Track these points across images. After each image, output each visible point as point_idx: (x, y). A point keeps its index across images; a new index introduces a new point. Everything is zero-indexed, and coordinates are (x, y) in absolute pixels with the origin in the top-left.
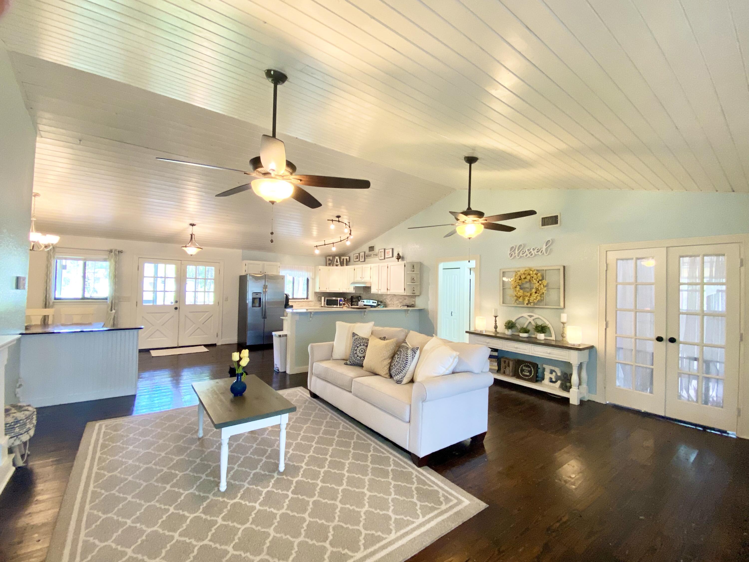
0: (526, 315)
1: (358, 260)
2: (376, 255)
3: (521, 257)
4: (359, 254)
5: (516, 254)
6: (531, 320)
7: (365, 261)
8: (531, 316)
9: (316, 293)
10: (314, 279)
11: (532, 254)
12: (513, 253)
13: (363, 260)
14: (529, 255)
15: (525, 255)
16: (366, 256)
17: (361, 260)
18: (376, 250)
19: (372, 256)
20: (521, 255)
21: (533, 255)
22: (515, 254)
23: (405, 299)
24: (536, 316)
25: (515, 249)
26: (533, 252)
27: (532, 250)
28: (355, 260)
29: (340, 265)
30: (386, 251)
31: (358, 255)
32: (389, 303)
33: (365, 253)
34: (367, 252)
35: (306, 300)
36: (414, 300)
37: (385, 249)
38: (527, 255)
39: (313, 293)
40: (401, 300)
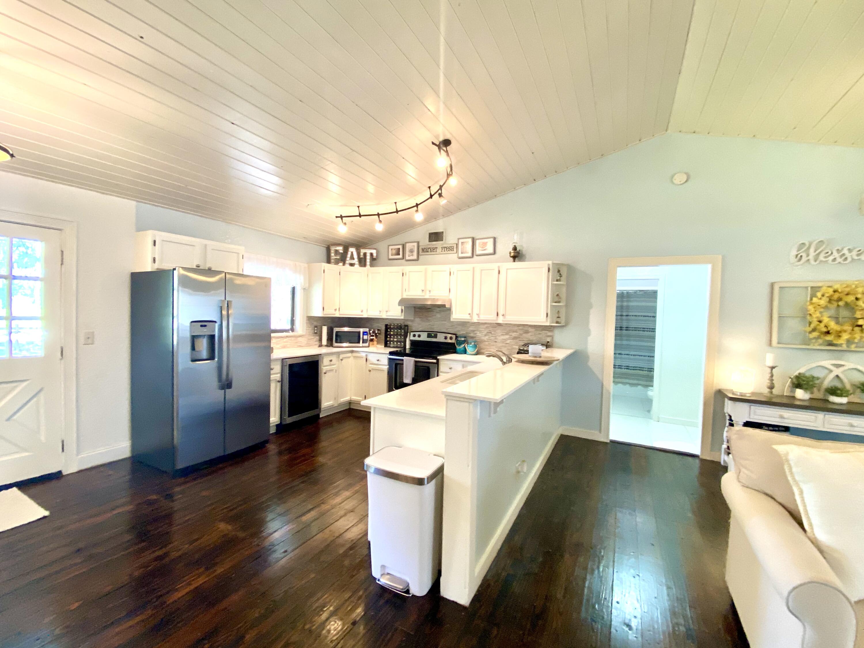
0: (827, 363)
1: (400, 256)
2: (450, 249)
3: (821, 261)
4: (404, 246)
5: (811, 257)
6: (837, 372)
7: (418, 259)
8: (838, 366)
9: (311, 319)
10: (307, 291)
11: (846, 259)
12: (804, 255)
13: (415, 257)
14: (839, 260)
15: (831, 258)
16: (422, 251)
17: (407, 258)
18: (450, 239)
19: (439, 250)
20: (821, 257)
21: (849, 259)
22: (808, 255)
23: (527, 332)
24: (849, 365)
25: (809, 248)
26: (848, 254)
27: (845, 251)
28: (391, 257)
29: (357, 266)
30: (478, 242)
31: (400, 247)
32: (485, 338)
33: (418, 243)
34: (425, 242)
35: (291, 333)
36: (550, 334)
37: (474, 240)
38: (834, 260)
39: (305, 319)
40: (514, 334)
